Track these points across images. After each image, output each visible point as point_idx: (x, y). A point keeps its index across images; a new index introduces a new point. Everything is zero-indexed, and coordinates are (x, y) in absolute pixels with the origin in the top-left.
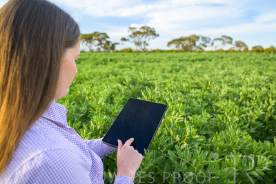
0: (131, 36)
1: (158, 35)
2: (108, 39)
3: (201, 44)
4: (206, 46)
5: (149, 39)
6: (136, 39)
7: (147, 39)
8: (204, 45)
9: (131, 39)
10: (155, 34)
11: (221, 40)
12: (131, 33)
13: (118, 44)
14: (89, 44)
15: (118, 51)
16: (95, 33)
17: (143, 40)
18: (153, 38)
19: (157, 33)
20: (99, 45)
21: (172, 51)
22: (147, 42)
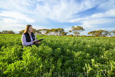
0: (72, 30)
1: (84, 30)
2: (63, 31)
3: (104, 34)
4: (107, 35)
5: (80, 31)
6: (75, 31)
7: (79, 31)
8: (106, 34)
9: (72, 31)
10: (83, 30)
11: (114, 32)
12: (73, 29)
13: (68, 33)
14: (56, 33)
15: (67, 36)
16: (59, 29)
17: (78, 31)
18: (82, 31)
19: (83, 29)
20: (60, 33)
21: (90, 37)
22: (79, 33)
